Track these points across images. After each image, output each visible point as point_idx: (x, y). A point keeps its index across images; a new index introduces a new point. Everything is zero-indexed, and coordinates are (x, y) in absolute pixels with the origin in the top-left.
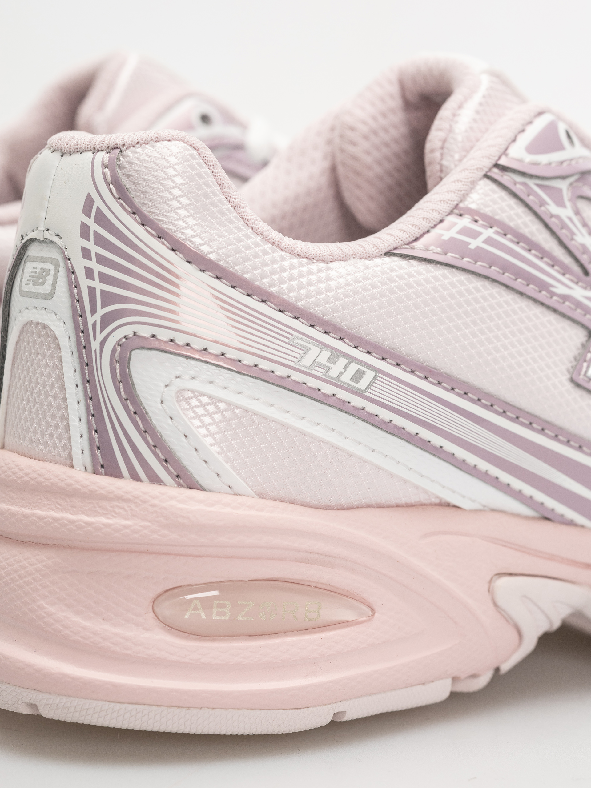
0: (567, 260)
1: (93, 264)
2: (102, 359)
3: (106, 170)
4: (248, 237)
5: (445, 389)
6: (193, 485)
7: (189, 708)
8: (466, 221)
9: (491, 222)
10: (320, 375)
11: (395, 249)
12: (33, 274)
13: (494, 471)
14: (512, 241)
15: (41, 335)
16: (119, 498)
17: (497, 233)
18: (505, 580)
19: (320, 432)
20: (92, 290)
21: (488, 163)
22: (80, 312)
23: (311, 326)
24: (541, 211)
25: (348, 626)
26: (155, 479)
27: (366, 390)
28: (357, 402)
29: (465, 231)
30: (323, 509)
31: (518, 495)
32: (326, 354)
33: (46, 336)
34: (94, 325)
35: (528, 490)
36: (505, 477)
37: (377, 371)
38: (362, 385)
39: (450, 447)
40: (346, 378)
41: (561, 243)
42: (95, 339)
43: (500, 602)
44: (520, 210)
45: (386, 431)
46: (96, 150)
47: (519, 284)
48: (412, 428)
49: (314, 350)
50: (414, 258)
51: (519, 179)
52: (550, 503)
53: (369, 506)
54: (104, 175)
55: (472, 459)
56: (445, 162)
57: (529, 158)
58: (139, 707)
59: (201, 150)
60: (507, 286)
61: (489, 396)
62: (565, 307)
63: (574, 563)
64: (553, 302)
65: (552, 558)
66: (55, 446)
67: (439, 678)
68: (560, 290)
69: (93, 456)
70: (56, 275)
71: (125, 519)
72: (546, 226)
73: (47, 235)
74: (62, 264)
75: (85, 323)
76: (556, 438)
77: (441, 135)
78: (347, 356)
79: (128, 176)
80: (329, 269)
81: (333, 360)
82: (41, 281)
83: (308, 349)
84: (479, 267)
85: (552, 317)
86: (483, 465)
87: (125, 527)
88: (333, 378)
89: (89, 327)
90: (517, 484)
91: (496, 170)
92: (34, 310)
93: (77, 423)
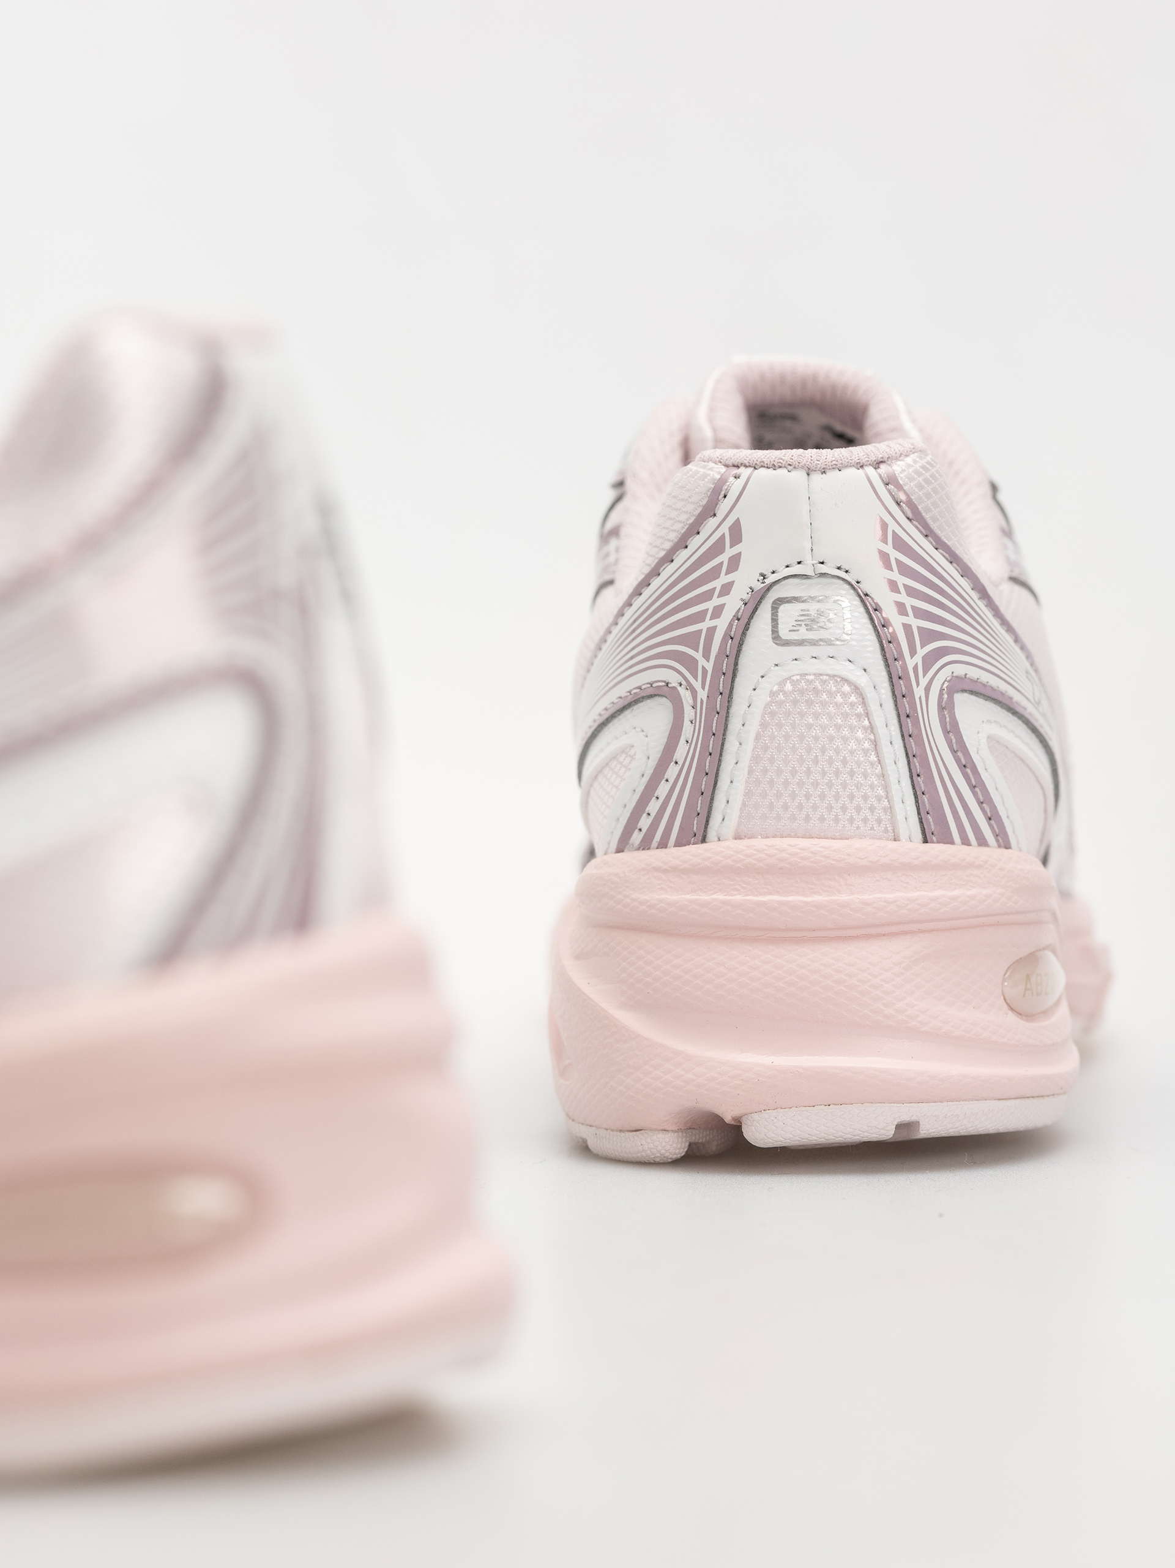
1: (903, 598)
2: (929, 707)
3: (890, 487)
6: (1007, 844)
12: (803, 618)
20: (907, 628)
22: (895, 656)
26: (982, 841)
34: (915, 668)
42: (918, 685)
54: (890, 493)
69: (922, 823)
75: (903, 667)
82: (819, 624)
89: (909, 671)
92: (813, 660)
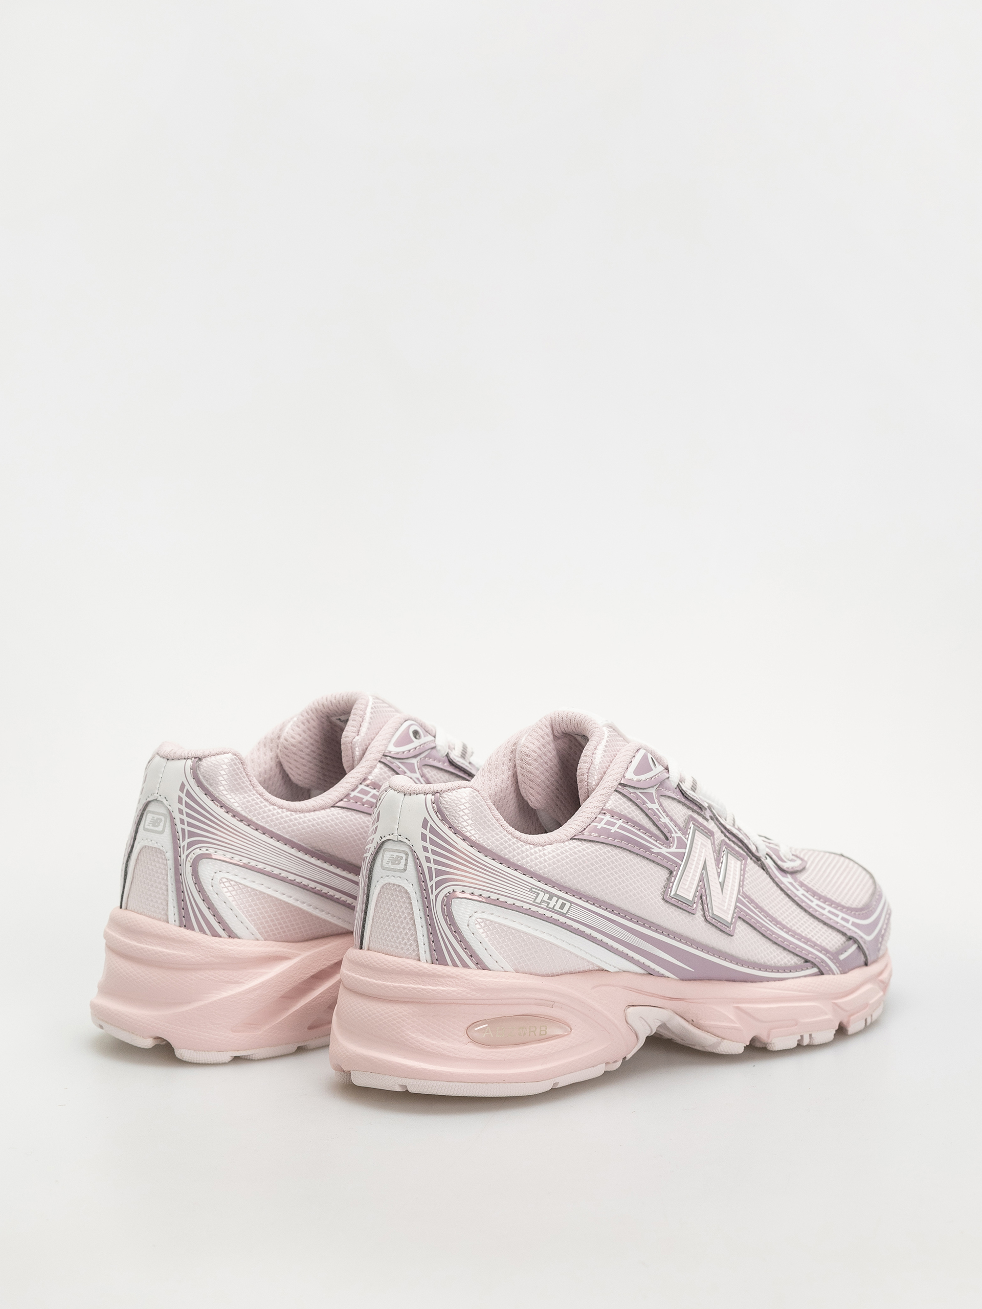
0: (657, 832)
1: (430, 855)
2: (436, 904)
3: (434, 805)
4: (506, 836)
5: (603, 909)
6: (485, 968)
7: (487, 1083)
8: (608, 817)
9: (621, 817)
10: (545, 907)
11: (575, 836)
12: (391, 858)
13: (626, 951)
14: (631, 826)
15: (396, 890)
16: (449, 976)
17: (623, 822)
18: (632, 1008)
19: (545, 937)
20: (430, 869)
21: (616, 783)
22: (423, 880)
23: (539, 881)
24: (643, 807)
25: (559, 1038)
26: (465, 966)
27: (566, 914)
28: (563, 919)
29: (608, 823)
30: (545, 976)
31: (637, 963)
32: (547, 896)
33: (400, 891)
34: (432, 887)
35: (642, 960)
36: (631, 954)
37: (571, 902)
38: (565, 911)
39: (606, 940)
40: (557, 908)
41: (654, 823)
43: (629, 1022)
44: (634, 808)
45: (576, 934)
46: (426, 794)
47: (635, 849)
48: (588, 931)
49: (542, 894)
50: (585, 840)
51: (632, 790)
52: (653, 966)
53: (566, 973)
54: (433, 807)
55: (616, 945)
56: (589, 781)
57: (636, 778)
58: (462, 1084)
59: (480, 791)
60: (630, 851)
61: (624, 911)
62: (658, 859)
63: (664, 997)
64: (652, 857)
65: (653, 995)
66: (408, 950)
67: (601, 1063)
68: (656, 850)
69: (431, 955)
70: (406, 860)
71: (453, 987)
72: (647, 815)
73: (400, 838)
74: (410, 854)
75: (426, 885)
76: (656, 931)
77: (587, 765)
78: (557, 896)
79: (445, 808)
80: (545, 849)
81: (550, 898)
82: (397, 862)
83: (539, 894)
84: (616, 842)
85: (652, 865)
86: (621, 948)
87: (453, 991)
88: (551, 908)
89: (428, 887)
90: (637, 957)
91: (620, 787)
92: (393, 878)
93: (422, 938)
